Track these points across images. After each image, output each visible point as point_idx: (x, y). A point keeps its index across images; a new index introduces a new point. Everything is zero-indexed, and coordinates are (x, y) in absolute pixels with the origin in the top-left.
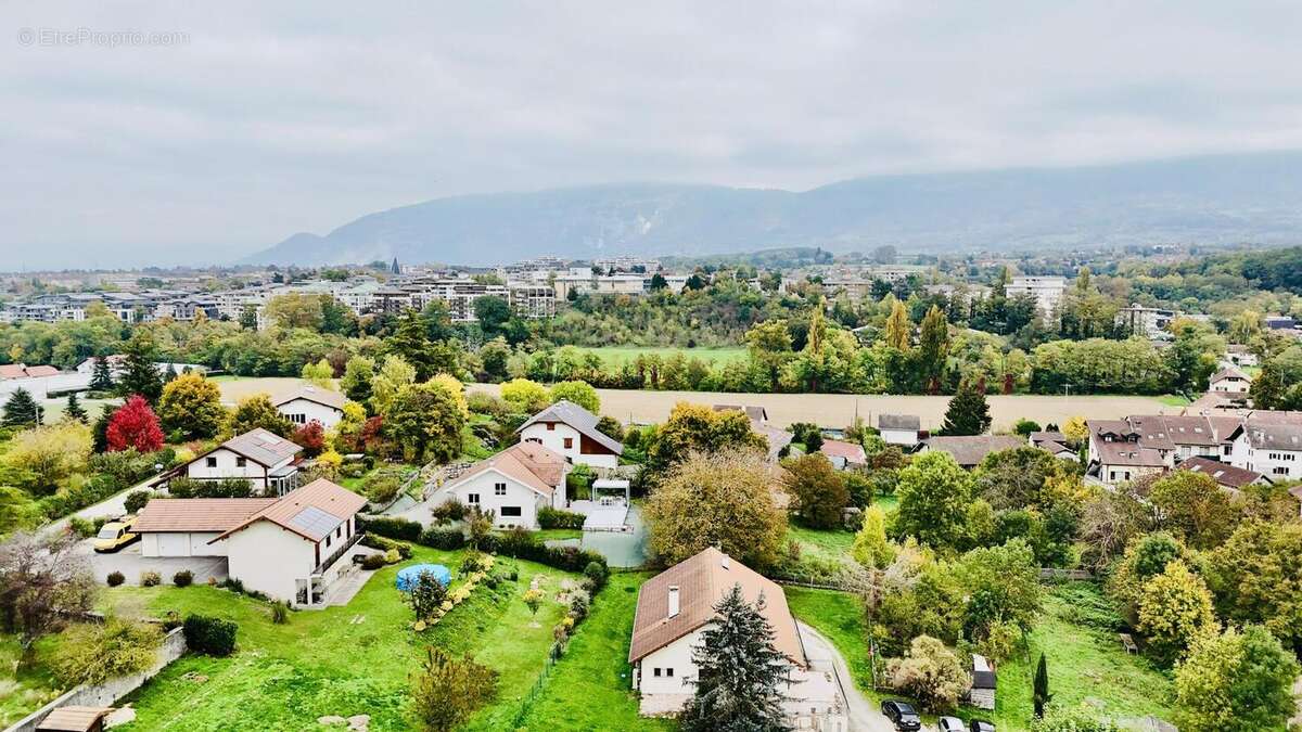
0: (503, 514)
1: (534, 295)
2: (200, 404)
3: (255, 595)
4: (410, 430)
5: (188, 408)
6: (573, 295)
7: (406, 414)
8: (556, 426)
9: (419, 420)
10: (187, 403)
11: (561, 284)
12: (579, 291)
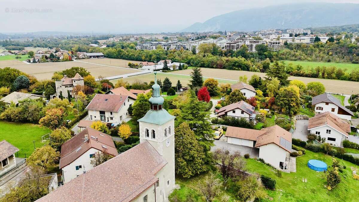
0: (328, 140)
1: (274, 44)
2: (214, 87)
3: (268, 165)
4: (286, 104)
5: (211, 88)
6: (286, 44)
7: (284, 99)
8: (329, 104)
9: (288, 101)
10: (211, 86)
11: (282, 40)
12: (288, 42)
